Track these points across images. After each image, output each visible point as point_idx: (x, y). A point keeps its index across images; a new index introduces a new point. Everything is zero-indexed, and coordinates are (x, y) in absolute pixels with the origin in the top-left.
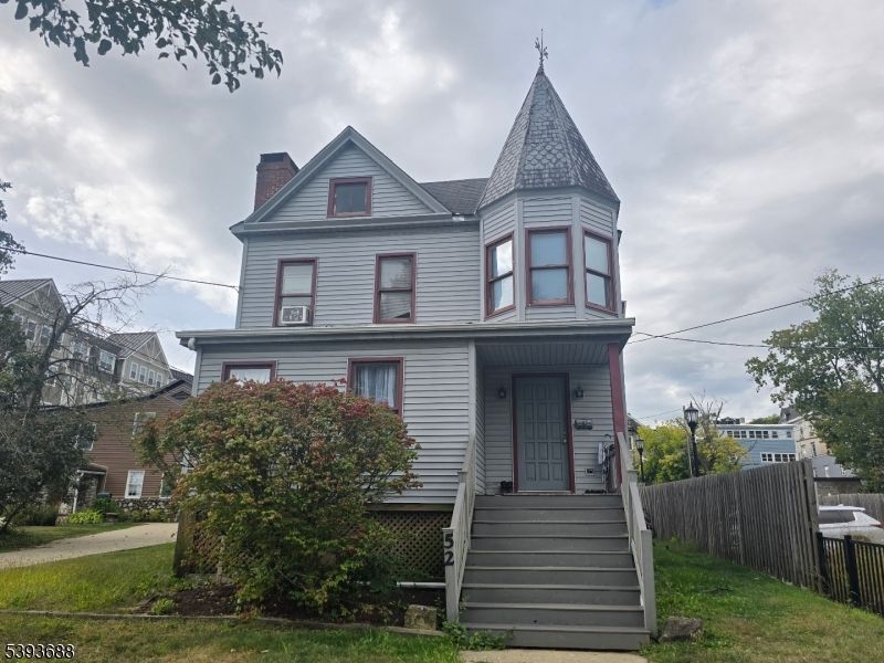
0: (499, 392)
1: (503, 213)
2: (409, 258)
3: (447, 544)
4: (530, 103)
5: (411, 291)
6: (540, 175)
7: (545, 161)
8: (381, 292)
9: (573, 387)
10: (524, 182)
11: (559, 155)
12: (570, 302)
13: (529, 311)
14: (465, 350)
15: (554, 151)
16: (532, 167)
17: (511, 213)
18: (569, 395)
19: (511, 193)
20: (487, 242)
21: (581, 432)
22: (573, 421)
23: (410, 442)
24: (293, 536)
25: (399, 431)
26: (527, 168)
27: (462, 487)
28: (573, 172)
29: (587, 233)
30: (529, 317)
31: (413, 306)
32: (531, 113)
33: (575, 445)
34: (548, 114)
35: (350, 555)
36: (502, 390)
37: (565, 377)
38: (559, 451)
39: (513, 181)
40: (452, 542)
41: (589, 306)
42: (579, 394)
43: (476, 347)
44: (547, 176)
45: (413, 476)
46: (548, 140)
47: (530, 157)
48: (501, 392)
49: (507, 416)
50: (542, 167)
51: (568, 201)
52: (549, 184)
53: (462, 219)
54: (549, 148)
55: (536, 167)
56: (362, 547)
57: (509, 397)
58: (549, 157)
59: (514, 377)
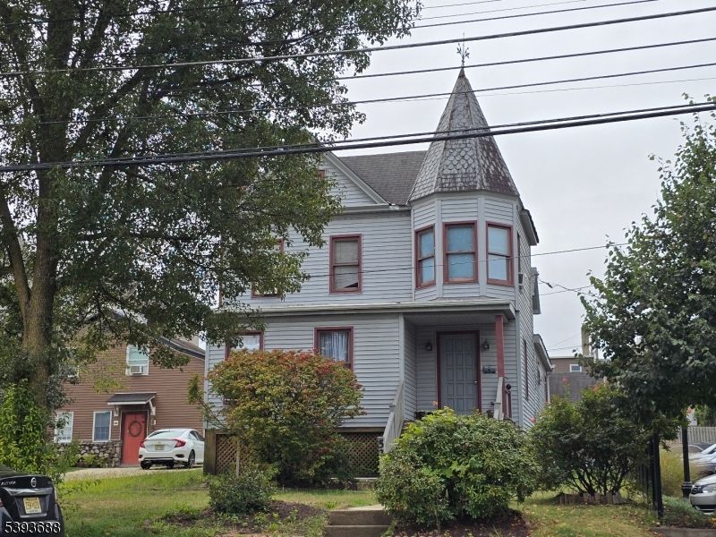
0: (427, 346)
1: (427, 207)
2: (356, 239)
3: (380, 446)
4: (451, 108)
5: (358, 265)
6: (454, 179)
7: (459, 166)
8: (334, 267)
9: (481, 342)
10: (442, 185)
11: (470, 161)
12: (475, 281)
13: (446, 287)
14: (396, 321)
15: (467, 157)
16: (449, 172)
17: (433, 209)
18: (479, 348)
19: (432, 194)
20: (417, 228)
21: (488, 375)
22: (481, 368)
23: (359, 387)
24: (295, 441)
25: (351, 381)
26: (445, 172)
27: (392, 414)
28: (479, 177)
29: (490, 225)
30: (446, 292)
31: (360, 278)
32: (451, 119)
33: (482, 385)
34: (464, 121)
35: (326, 453)
36: (429, 344)
37: (476, 333)
38: (471, 390)
39: (434, 184)
40: (383, 445)
41: (491, 282)
42: (486, 346)
43: (405, 319)
44: (459, 180)
45: (360, 408)
46: (462, 146)
47: (448, 162)
48: (428, 345)
49: (433, 365)
50: (456, 172)
51: (475, 201)
52: (460, 187)
53: (397, 208)
54: (463, 153)
55: (452, 172)
56: (332, 448)
57: (435, 350)
58: (463, 162)
59: (439, 334)
